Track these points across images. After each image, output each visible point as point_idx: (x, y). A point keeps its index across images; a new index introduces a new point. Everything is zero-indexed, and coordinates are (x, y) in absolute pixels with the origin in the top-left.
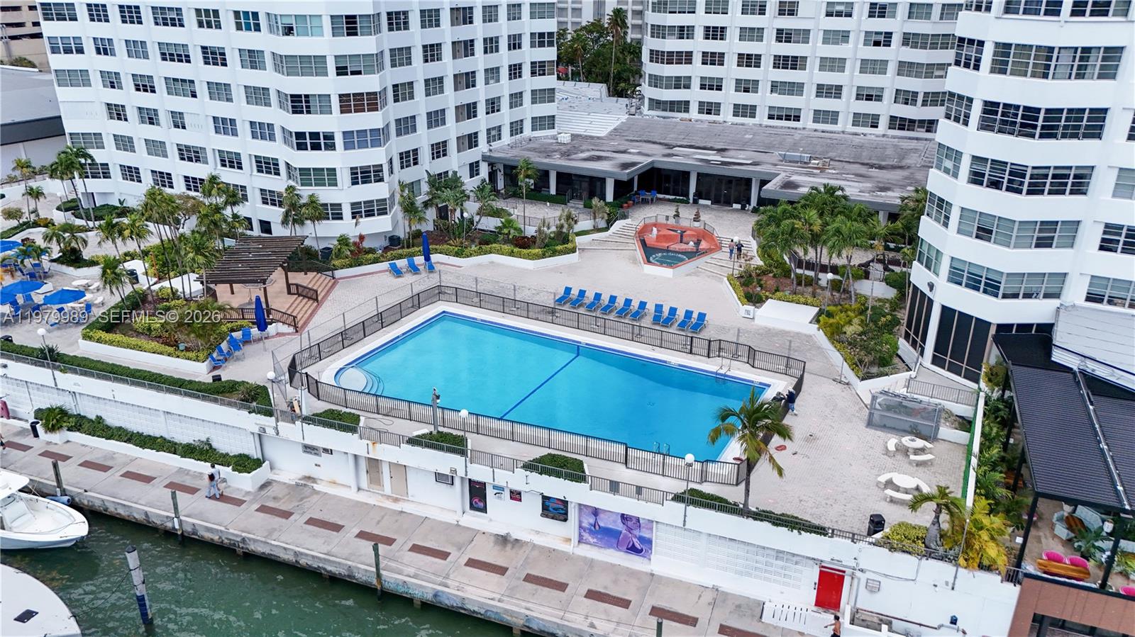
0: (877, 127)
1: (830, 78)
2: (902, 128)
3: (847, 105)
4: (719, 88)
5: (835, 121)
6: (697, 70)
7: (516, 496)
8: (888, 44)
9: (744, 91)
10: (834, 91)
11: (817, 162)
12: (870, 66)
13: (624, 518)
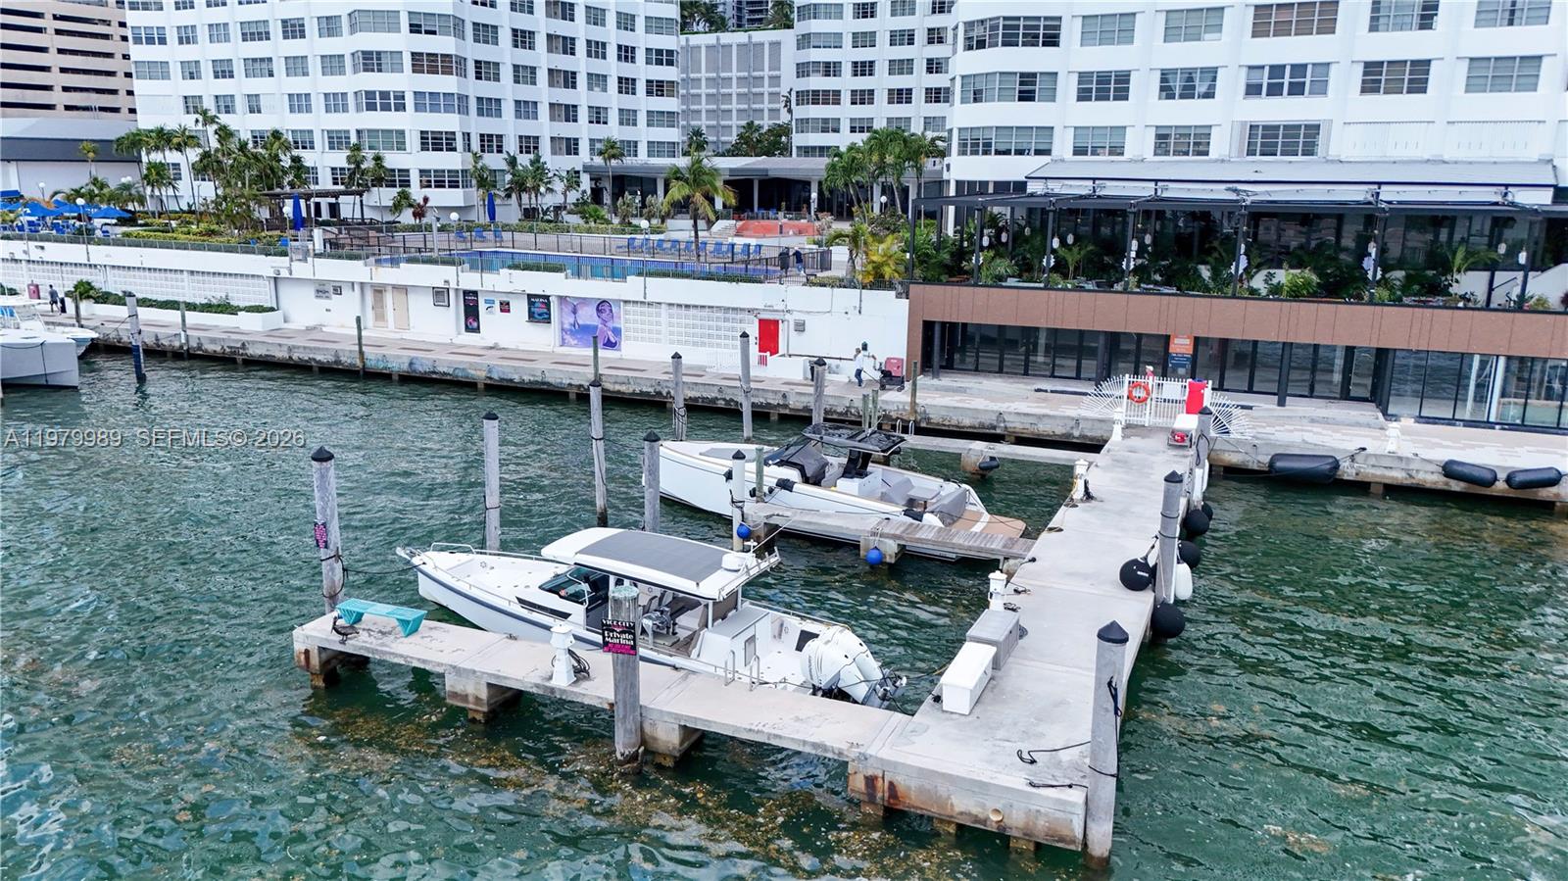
6: (846, 111)
7: (505, 307)
13: (599, 311)
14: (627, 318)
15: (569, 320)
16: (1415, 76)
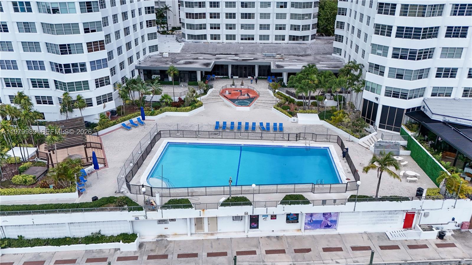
0: (284, 40)
1: (265, 22)
2: (294, 40)
3: (272, 32)
4: (219, 28)
5: (268, 39)
6: (208, 21)
7: (274, 217)
8: (286, 7)
9: (230, 29)
10: (266, 27)
11: (279, 56)
12: (280, 16)
13: (324, 214)
14: (341, 219)
15: (308, 220)
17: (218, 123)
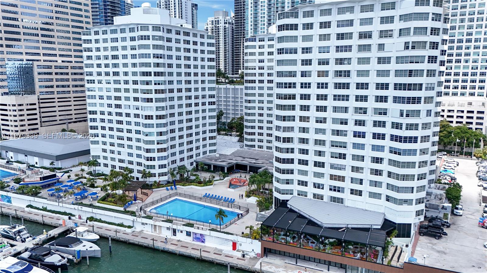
7: (182, 232)
9: (269, 143)
13: (201, 235)
14: (207, 238)
15: (195, 236)
16: (360, 193)
17: (206, 194)
